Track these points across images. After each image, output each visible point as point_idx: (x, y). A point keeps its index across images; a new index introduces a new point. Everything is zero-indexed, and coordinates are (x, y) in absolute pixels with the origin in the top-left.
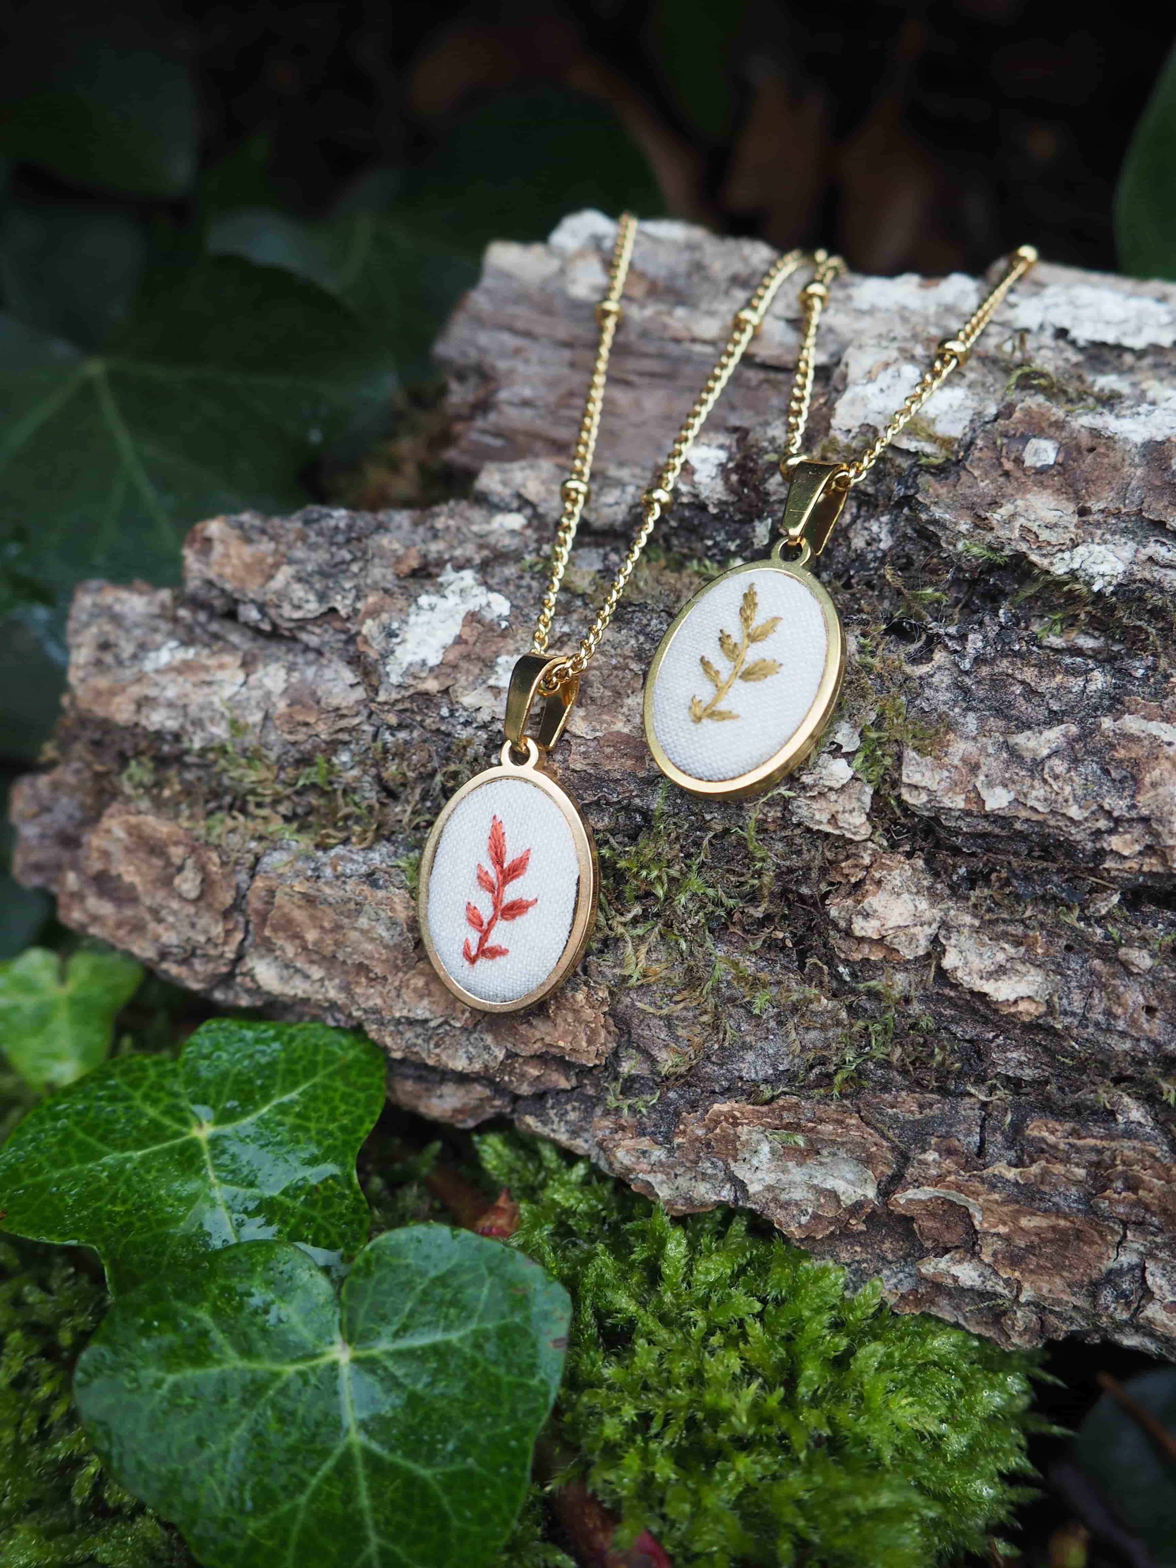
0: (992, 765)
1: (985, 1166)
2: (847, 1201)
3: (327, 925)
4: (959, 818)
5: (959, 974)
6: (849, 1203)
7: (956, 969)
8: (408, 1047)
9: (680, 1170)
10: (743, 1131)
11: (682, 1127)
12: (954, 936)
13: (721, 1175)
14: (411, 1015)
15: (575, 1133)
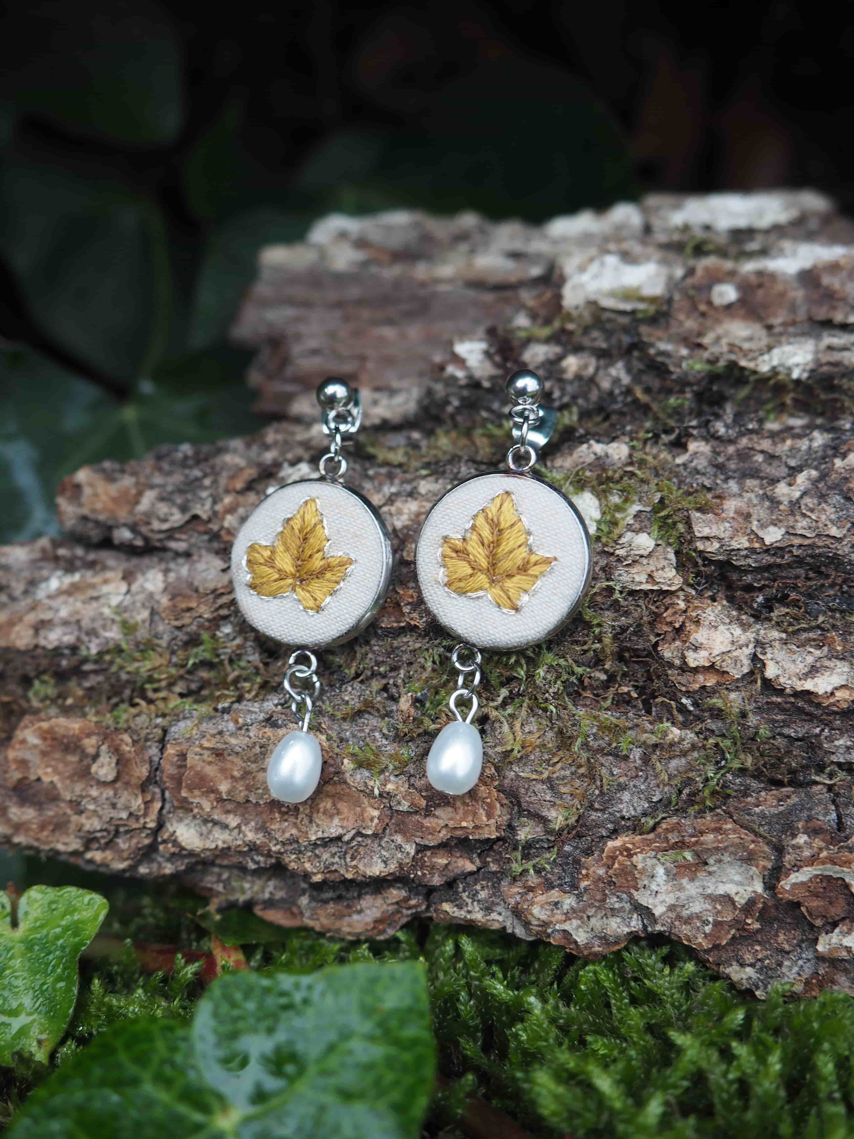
0: (760, 512)
1: (847, 838)
2: (741, 900)
3: (236, 774)
4: (746, 557)
5: (782, 680)
6: (743, 902)
7: (778, 676)
8: (326, 868)
9: (591, 912)
10: (638, 859)
11: (584, 872)
12: (769, 650)
13: (628, 906)
14: (326, 835)
15: (488, 909)
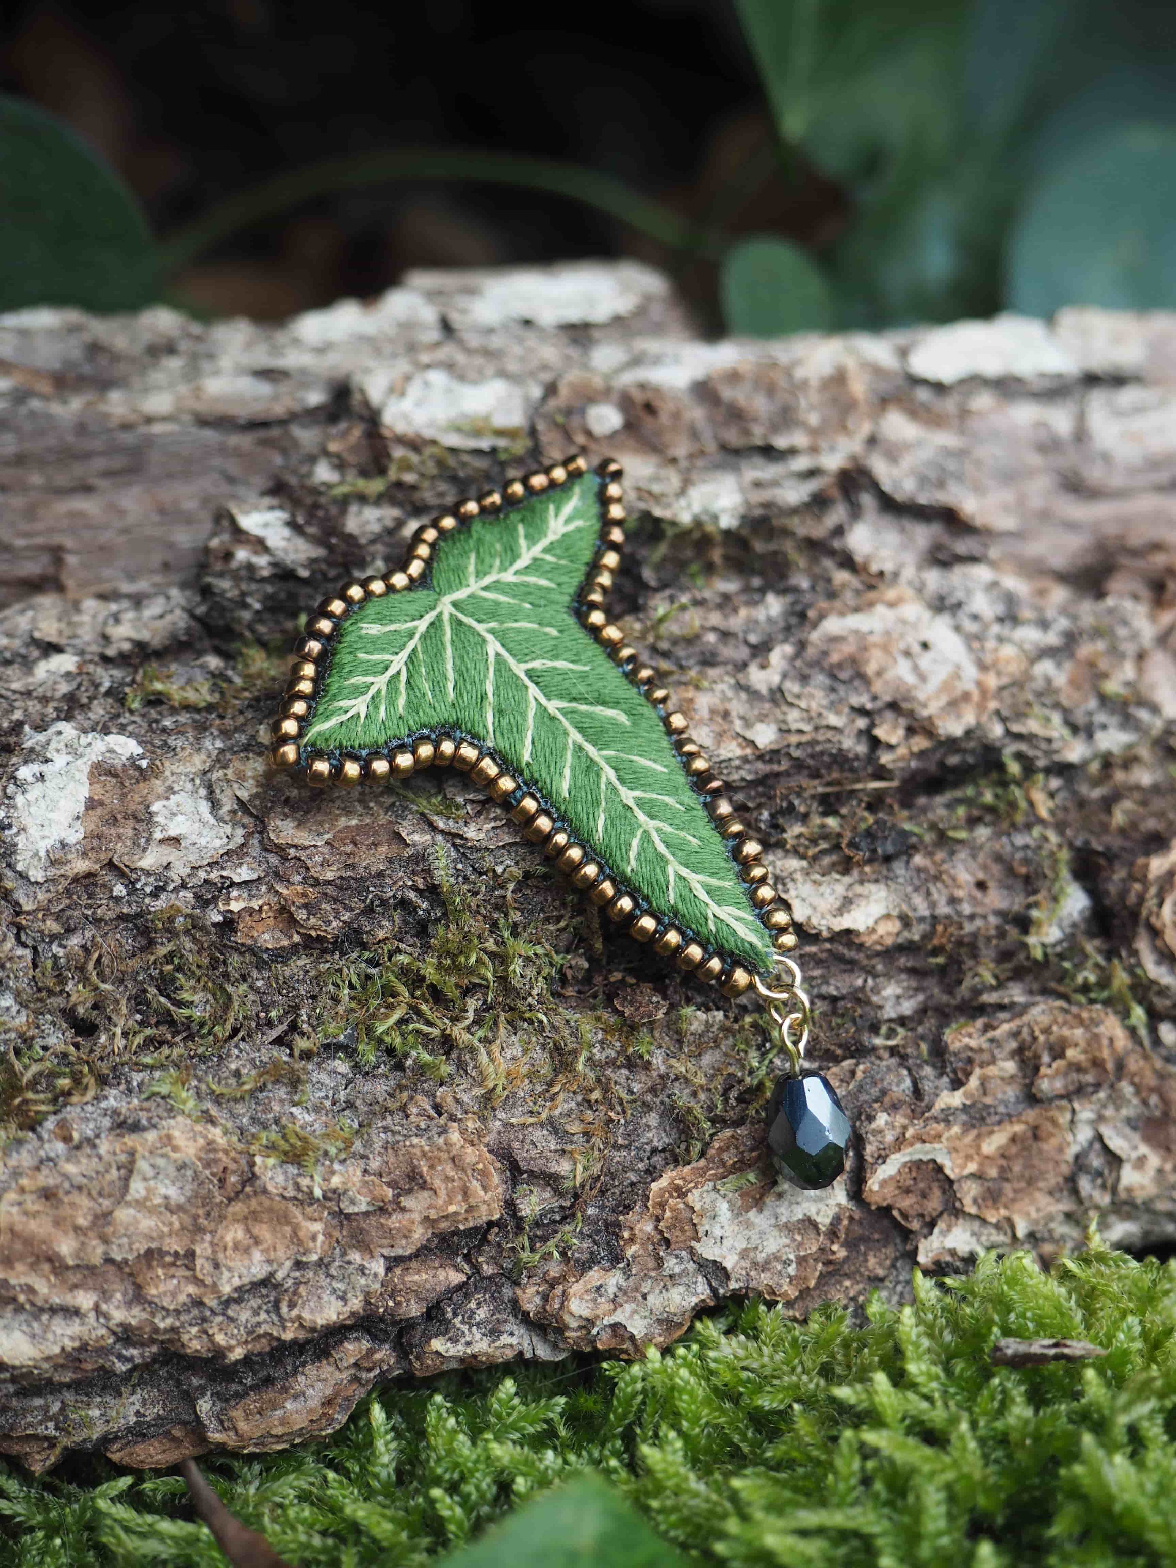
0: (739, 707)
1: (929, 1108)
2: (824, 1221)
4: (738, 768)
5: (815, 921)
6: (827, 1221)
7: (809, 918)
8: (249, 1333)
9: (646, 1287)
10: (694, 1198)
11: (626, 1235)
12: (790, 885)
13: (691, 1266)
14: (246, 1280)
15: (494, 1333)
